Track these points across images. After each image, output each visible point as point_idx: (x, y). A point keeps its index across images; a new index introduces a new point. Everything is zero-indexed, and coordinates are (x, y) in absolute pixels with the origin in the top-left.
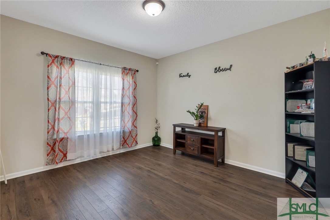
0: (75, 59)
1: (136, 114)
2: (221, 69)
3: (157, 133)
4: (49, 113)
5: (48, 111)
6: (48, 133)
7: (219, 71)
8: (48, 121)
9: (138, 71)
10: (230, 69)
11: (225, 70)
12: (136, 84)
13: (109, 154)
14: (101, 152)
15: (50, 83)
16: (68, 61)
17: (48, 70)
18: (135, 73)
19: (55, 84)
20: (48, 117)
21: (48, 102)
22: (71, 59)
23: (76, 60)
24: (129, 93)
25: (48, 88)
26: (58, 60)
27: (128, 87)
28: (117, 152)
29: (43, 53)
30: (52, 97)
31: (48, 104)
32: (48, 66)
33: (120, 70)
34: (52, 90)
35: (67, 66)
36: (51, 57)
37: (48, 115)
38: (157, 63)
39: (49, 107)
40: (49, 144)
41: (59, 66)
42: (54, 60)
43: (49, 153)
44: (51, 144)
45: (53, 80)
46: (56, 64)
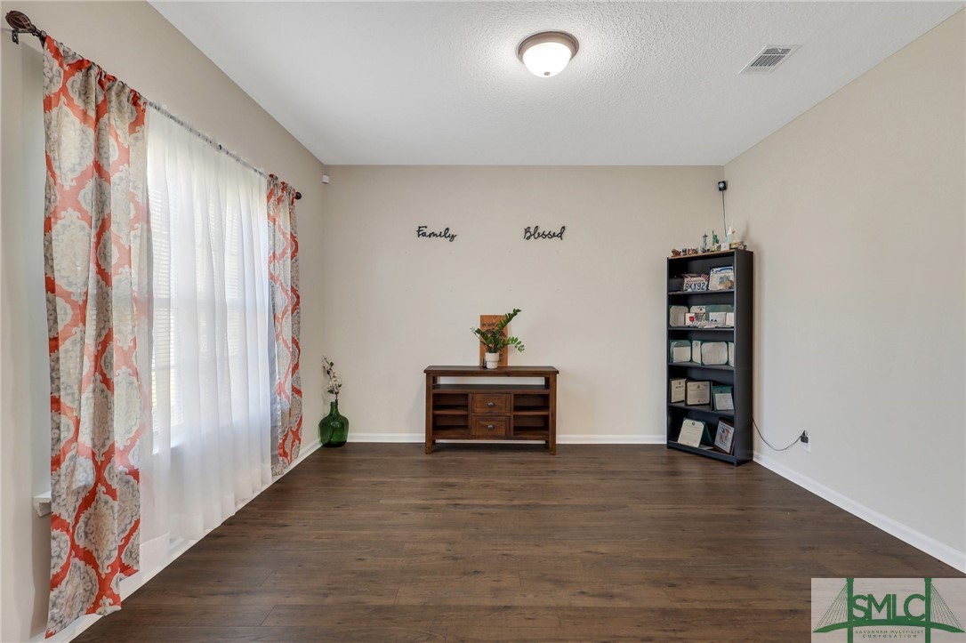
0: (149, 99)
1: (298, 347)
2: (541, 231)
3: (334, 405)
4: (56, 360)
5: (54, 348)
7: (536, 235)
8: (55, 399)
9: (298, 196)
10: (560, 235)
11: (551, 235)
12: (296, 243)
15: (58, 199)
16: (123, 99)
17: (48, 124)
18: (293, 202)
19: (84, 207)
20: (54, 379)
21: (51, 302)
22: (135, 98)
23: (151, 104)
24: (284, 273)
25: (49, 225)
26: (85, 86)
27: (281, 251)
29: (16, 19)
30: (74, 270)
31: (53, 310)
32: (48, 105)
34: (72, 234)
35: (119, 123)
36: (58, 55)
37: (54, 369)
38: (326, 179)
39: (60, 327)
40: (63, 525)
41: (92, 114)
42: (66, 79)
43: (65, 568)
44: (70, 521)
45: (67, 180)
46: (78, 102)
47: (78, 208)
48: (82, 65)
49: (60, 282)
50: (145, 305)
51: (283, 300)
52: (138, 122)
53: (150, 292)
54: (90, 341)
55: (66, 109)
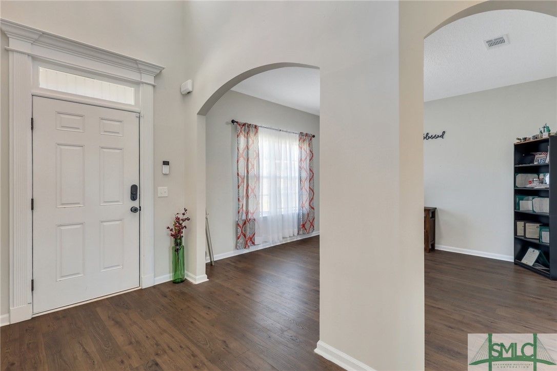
0: (259, 125)
1: (313, 191)
2: (430, 135)
4: (239, 190)
5: (238, 188)
6: (239, 212)
7: (427, 138)
8: (239, 199)
9: (314, 136)
10: (442, 136)
11: (436, 137)
12: (313, 154)
13: (287, 240)
14: (283, 238)
15: (240, 156)
16: (253, 128)
17: (238, 140)
18: (311, 139)
19: (244, 156)
20: (238, 194)
21: (238, 178)
22: (256, 127)
23: (260, 127)
24: (306, 165)
25: (238, 162)
26: (245, 129)
27: (304, 158)
28: (294, 239)
29: (233, 122)
30: (242, 171)
31: (238, 180)
32: (238, 137)
33: (298, 135)
34: (242, 163)
35: (252, 134)
36: (239, 125)
37: (238, 192)
39: (240, 183)
40: (239, 226)
41: (246, 135)
42: (241, 128)
43: (240, 236)
44: (241, 226)
45: (241, 151)
46: (244, 133)
47: (243, 157)
48: (244, 125)
49: (239, 174)
50: (258, 178)
51: (305, 175)
52: (257, 132)
53: (259, 175)
54: (245, 186)
55: (241, 135)
